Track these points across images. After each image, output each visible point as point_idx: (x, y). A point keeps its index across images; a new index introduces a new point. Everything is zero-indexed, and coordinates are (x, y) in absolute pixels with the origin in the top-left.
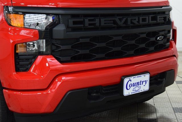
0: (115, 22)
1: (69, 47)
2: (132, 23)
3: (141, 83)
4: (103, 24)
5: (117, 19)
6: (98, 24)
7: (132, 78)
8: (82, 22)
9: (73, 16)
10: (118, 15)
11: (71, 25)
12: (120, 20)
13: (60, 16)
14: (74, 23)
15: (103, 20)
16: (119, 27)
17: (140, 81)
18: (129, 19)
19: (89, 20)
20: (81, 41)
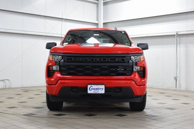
0: (86, 60)
1: (65, 69)
2: (95, 60)
3: (99, 89)
4: (80, 60)
5: (88, 59)
6: (78, 60)
7: (93, 86)
8: (71, 59)
9: (68, 56)
10: (89, 57)
11: (66, 60)
12: (89, 59)
13: (63, 57)
14: (67, 59)
15: (80, 59)
16: (89, 62)
17: (98, 88)
18: (94, 59)
19: (74, 58)
20: (71, 67)
